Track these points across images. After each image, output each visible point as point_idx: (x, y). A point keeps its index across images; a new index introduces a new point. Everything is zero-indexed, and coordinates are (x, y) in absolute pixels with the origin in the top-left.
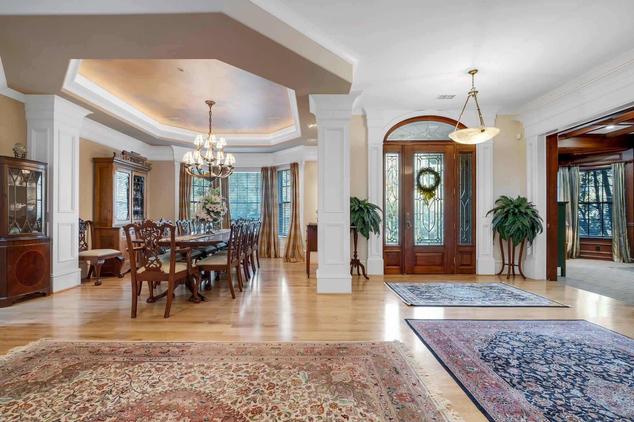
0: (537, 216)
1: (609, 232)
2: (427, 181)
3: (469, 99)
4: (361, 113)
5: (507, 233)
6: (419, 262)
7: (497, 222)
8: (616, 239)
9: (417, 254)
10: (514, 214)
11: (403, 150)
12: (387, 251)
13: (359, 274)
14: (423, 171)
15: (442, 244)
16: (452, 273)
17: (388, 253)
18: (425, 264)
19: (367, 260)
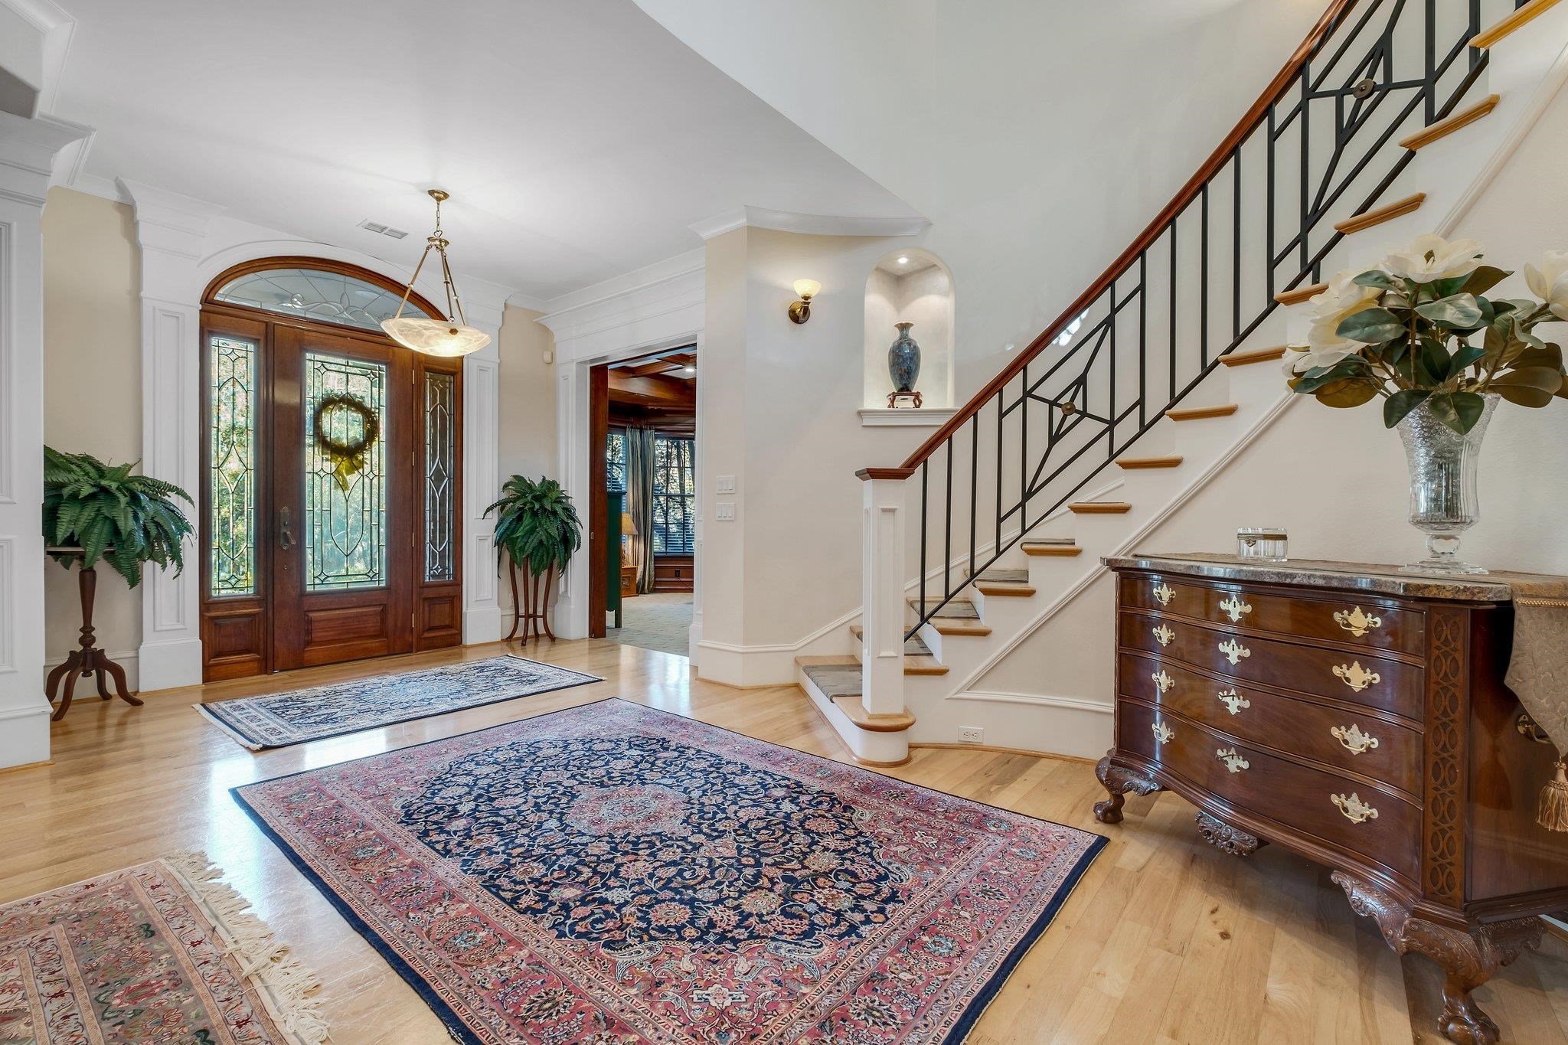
0: (573, 519)
2: (343, 426)
3: (429, 252)
4: (114, 196)
5: (520, 552)
6: (317, 635)
7: (502, 529)
9: (311, 615)
10: (533, 513)
11: (270, 337)
12: (213, 614)
13: (105, 696)
14: (329, 402)
15: (383, 584)
16: (407, 649)
17: (218, 621)
18: (336, 638)
19: (137, 649)
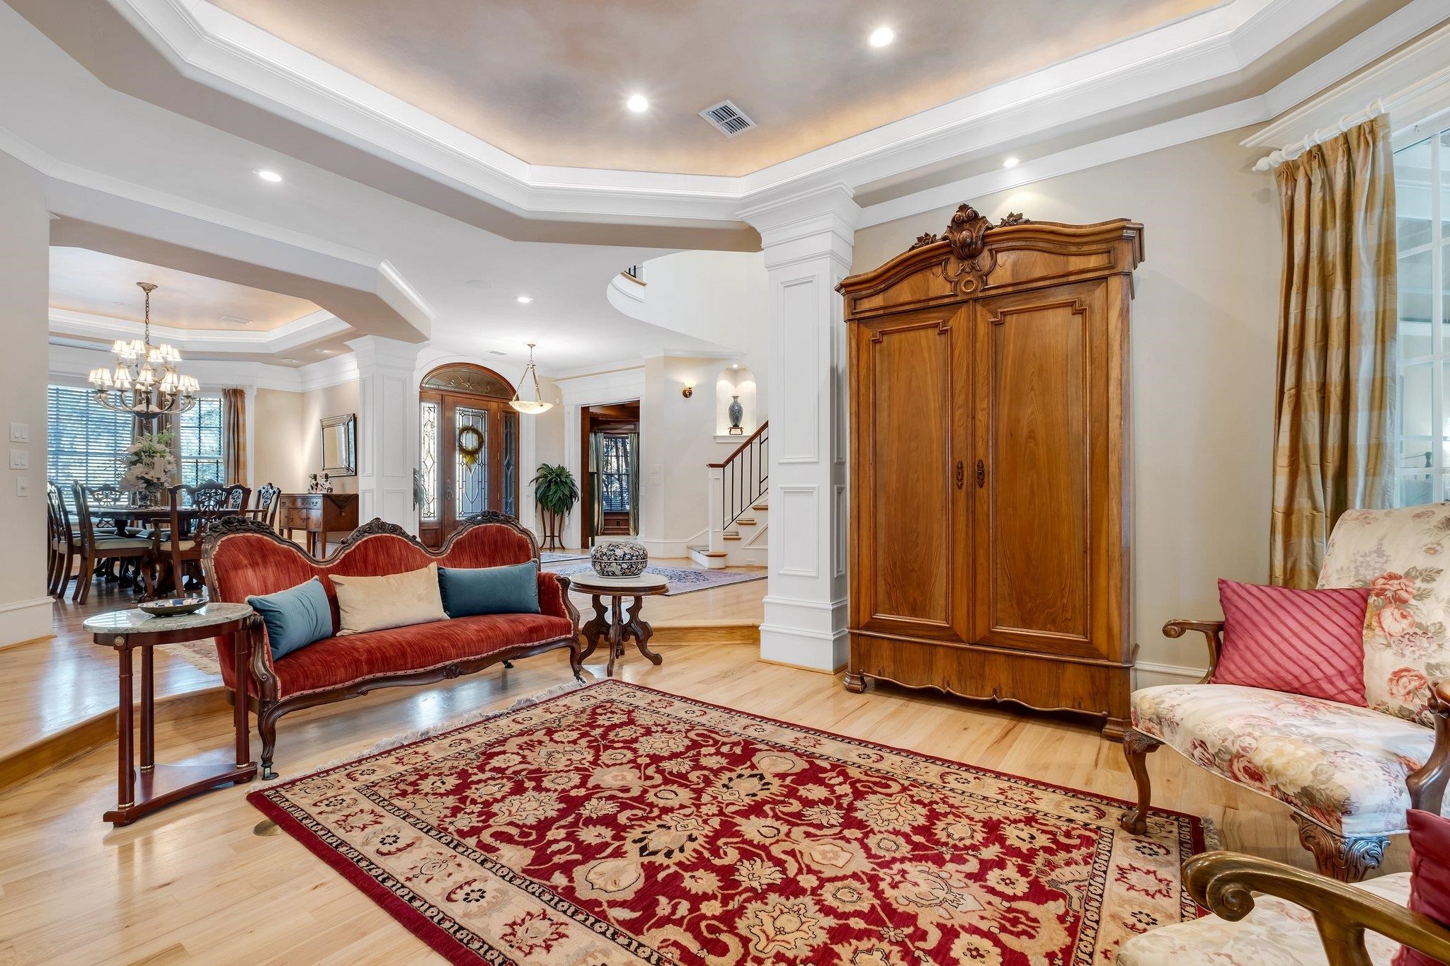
0: (574, 485)
1: (628, 507)
2: (470, 441)
3: (528, 370)
5: (548, 503)
7: (539, 491)
8: (632, 512)
10: (556, 483)
11: (443, 400)
12: (423, 528)
14: (464, 430)
